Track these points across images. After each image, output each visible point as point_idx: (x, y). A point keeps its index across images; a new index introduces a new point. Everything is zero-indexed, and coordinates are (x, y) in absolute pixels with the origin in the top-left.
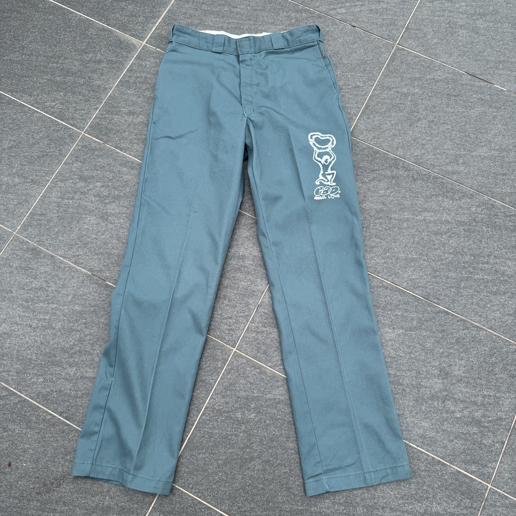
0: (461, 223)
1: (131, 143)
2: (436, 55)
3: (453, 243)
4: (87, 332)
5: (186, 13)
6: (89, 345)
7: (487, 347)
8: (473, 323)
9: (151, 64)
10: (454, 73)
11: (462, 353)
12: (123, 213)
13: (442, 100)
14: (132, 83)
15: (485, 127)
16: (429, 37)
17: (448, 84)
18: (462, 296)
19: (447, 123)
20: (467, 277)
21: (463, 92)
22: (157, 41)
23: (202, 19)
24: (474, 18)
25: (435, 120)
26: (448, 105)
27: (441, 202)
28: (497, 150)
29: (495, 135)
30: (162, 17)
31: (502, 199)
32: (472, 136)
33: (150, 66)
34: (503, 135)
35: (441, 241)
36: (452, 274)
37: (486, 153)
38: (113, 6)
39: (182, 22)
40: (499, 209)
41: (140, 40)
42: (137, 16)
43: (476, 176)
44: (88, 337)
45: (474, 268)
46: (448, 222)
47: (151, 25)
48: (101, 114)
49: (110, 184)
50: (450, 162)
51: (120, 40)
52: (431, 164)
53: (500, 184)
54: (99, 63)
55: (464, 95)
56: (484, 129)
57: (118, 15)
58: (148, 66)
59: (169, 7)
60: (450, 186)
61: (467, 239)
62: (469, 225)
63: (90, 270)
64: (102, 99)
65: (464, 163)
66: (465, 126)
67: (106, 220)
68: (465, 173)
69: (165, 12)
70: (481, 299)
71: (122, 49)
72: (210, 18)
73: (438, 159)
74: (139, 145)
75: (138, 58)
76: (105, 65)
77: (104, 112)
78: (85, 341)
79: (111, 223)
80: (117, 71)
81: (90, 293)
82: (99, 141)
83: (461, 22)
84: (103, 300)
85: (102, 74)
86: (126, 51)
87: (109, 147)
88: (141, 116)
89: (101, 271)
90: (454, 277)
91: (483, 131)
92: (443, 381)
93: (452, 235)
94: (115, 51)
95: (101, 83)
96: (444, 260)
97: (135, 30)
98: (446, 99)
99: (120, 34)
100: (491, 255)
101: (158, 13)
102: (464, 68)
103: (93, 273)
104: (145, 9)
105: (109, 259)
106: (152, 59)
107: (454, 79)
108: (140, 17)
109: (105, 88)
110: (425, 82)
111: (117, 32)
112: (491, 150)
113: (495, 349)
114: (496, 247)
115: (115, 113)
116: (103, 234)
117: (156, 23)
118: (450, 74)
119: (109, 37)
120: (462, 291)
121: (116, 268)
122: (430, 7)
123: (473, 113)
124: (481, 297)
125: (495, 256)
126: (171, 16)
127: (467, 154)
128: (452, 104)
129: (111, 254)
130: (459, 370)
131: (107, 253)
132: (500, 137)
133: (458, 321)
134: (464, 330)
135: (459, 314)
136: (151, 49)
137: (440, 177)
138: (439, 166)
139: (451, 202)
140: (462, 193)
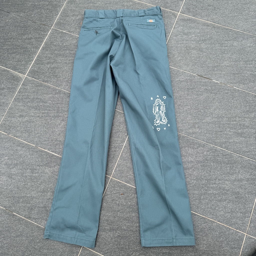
0: (198, 162)
1: (22, 133)
2: (180, 67)
3: (195, 174)
4: (5, 242)
5: (46, 57)
6: (6, 250)
7: (217, 232)
8: (209, 219)
9: (30, 87)
10: (191, 76)
11: (204, 237)
12: (19, 173)
13: (184, 92)
14: (21, 99)
15: (209, 105)
16: (176, 56)
17: (187, 83)
18: (202, 204)
19: (188, 105)
20: (204, 193)
21: (196, 86)
22: (32, 74)
23: (55, 59)
24: (199, 43)
25: (181, 104)
26: (188, 94)
27: (187, 151)
28: (216, 118)
29: (215, 109)
30: (34, 60)
31: (221, 146)
32: (202, 111)
33: (30, 89)
34: (219, 109)
35: (189, 173)
36: (196, 192)
37: (210, 120)
38: (8, 57)
39: (45, 62)
40: (220, 152)
41: (23, 74)
42: (21, 61)
43: (205, 134)
44: (6, 245)
45: (208, 188)
46: (192, 162)
47: (29, 65)
48: (6, 118)
49: (12, 157)
50: (191, 127)
51: (13, 76)
52: (181, 129)
53: (219, 137)
54: (3, 89)
55: (197, 88)
56: (208, 106)
57: (11, 62)
58: (28, 89)
59: (38, 54)
60: (191, 141)
61: (203, 171)
62: (204, 163)
63: (5, 207)
64: (6, 110)
65: (198, 127)
66: (198, 105)
67: (11, 178)
68: (200, 133)
69: (36, 57)
70: (213, 205)
71: (14, 80)
72: (60, 58)
73: (184, 126)
74: (26, 133)
75: (23, 84)
76: (6, 91)
77: (7, 117)
78: (4, 247)
79: (14, 179)
80: (13, 93)
81: (5, 220)
82: (5, 133)
83: (193, 46)
84: (12, 223)
85: (5, 96)
86: (16, 81)
87: (11, 137)
88: (26, 117)
89: (10, 207)
90: (197, 194)
91: (208, 107)
92: (195, 254)
93: (195, 169)
94: (11, 82)
95: (5, 101)
96: (191, 184)
97: (21, 69)
98: (187, 91)
99: (13, 72)
100: (217, 179)
101: (32, 58)
102: (196, 72)
103: (6, 209)
104: (25, 57)
105: (14, 199)
106: (30, 85)
107: (190, 80)
108: (23, 61)
109: (7, 103)
110: (175, 83)
111: (11, 71)
112: (213, 118)
113: (222, 233)
114: (219, 174)
115: (13, 117)
116: (10, 186)
117: (31, 64)
118: (189, 76)
119: (7, 75)
120: (202, 201)
121: (17, 205)
122: (175, 39)
123: (202, 98)
124: (213, 204)
125: (219, 180)
126: (39, 59)
127: (200, 122)
128: (190, 94)
129: (15, 197)
130: (203, 247)
131: (12, 196)
132: (217, 110)
133: (201, 219)
134: (204, 223)
135: (201, 215)
136: (29, 79)
137: (186, 136)
138: (185, 130)
139: (192, 150)
140: (198, 144)
